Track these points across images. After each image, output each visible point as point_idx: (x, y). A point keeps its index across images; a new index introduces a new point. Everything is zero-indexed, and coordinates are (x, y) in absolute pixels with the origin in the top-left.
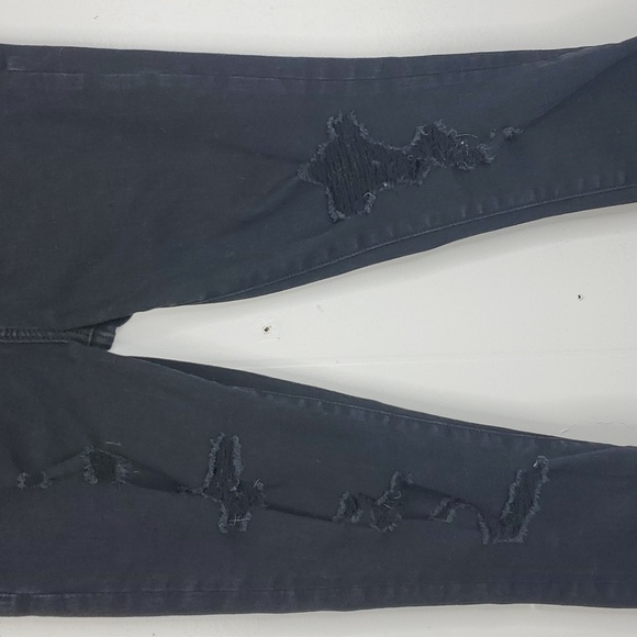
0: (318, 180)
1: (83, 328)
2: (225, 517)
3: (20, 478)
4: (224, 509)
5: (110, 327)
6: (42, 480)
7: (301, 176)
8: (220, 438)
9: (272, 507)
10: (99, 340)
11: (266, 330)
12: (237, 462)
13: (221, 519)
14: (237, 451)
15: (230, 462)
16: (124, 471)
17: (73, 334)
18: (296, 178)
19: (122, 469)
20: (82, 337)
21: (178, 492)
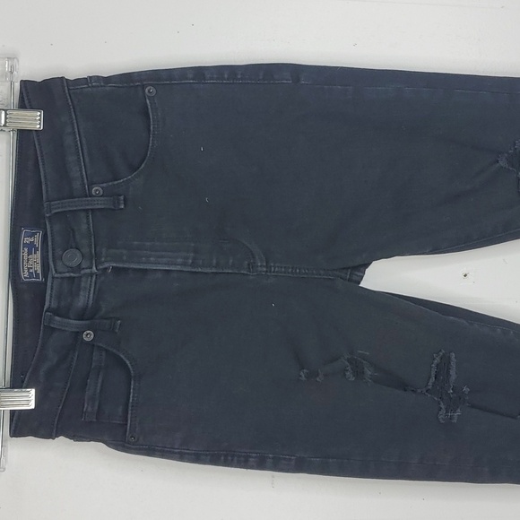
0: (512, 167)
1: (344, 268)
2: (443, 411)
3: (302, 374)
4: (442, 406)
5: (362, 269)
6: (318, 375)
7: (501, 163)
8: (441, 354)
9: (473, 406)
10: (354, 278)
11: (465, 276)
12: (453, 372)
13: (441, 413)
14: (453, 364)
15: (448, 373)
16: (370, 373)
17: (337, 273)
18: (498, 165)
19: (368, 372)
20: (343, 275)
21: (405, 390)
